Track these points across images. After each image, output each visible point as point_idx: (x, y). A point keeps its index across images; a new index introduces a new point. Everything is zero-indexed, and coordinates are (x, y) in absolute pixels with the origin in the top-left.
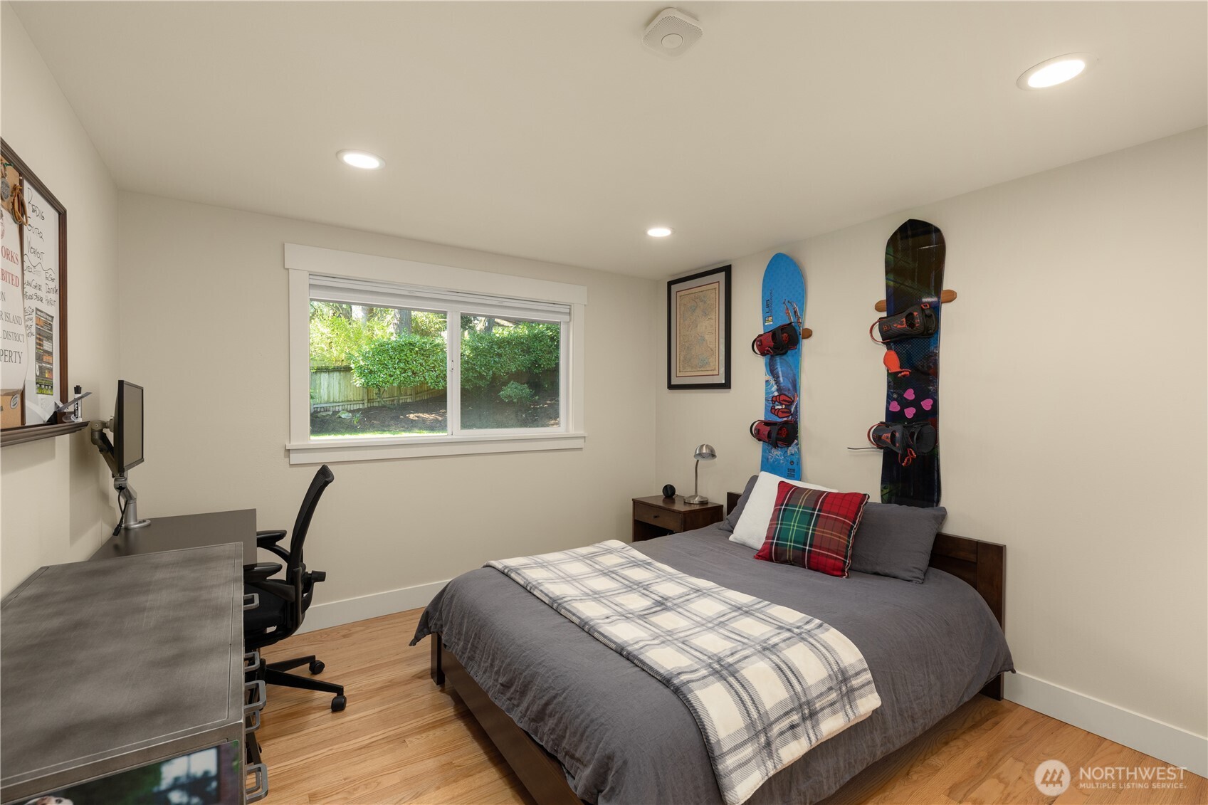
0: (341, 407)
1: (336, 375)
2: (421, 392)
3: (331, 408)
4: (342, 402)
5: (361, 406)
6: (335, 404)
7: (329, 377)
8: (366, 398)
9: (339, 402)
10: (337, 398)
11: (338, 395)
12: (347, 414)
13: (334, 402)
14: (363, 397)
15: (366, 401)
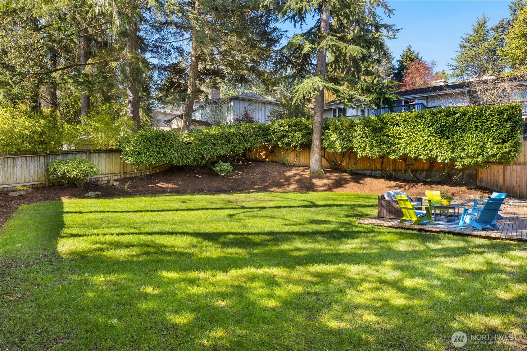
0: (106, 178)
1: (103, 155)
2: (155, 168)
3: (100, 179)
4: (107, 174)
5: (119, 177)
6: (102, 176)
7: (99, 156)
8: (122, 171)
9: (105, 174)
10: (104, 172)
11: (104, 169)
12: (116, 183)
13: (102, 174)
14: (120, 171)
15: (122, 174)
